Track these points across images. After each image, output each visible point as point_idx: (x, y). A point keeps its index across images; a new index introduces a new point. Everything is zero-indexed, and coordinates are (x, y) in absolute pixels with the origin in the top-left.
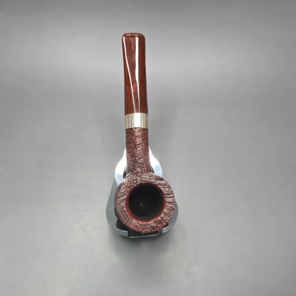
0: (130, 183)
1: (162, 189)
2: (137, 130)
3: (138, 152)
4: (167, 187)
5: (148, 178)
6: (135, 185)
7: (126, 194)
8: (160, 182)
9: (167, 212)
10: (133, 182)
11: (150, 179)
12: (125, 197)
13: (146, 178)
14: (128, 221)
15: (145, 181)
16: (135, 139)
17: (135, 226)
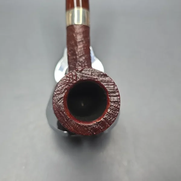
0: (68, 79)
1: (106, 86)
2: (78, 27)
3: (79, 50)
4: (112, 85)
5: (90, 73)
6: (75, 82)
7: (64, 92)
8: (104, 79)
9: (111, 112)
10: (72, 78)
11: (92, 75)
12: (63, 95)
13: (87, 73)
14: (66, 122)
15: (87, 77)
16: (76, 36)
17: (74, 129)
